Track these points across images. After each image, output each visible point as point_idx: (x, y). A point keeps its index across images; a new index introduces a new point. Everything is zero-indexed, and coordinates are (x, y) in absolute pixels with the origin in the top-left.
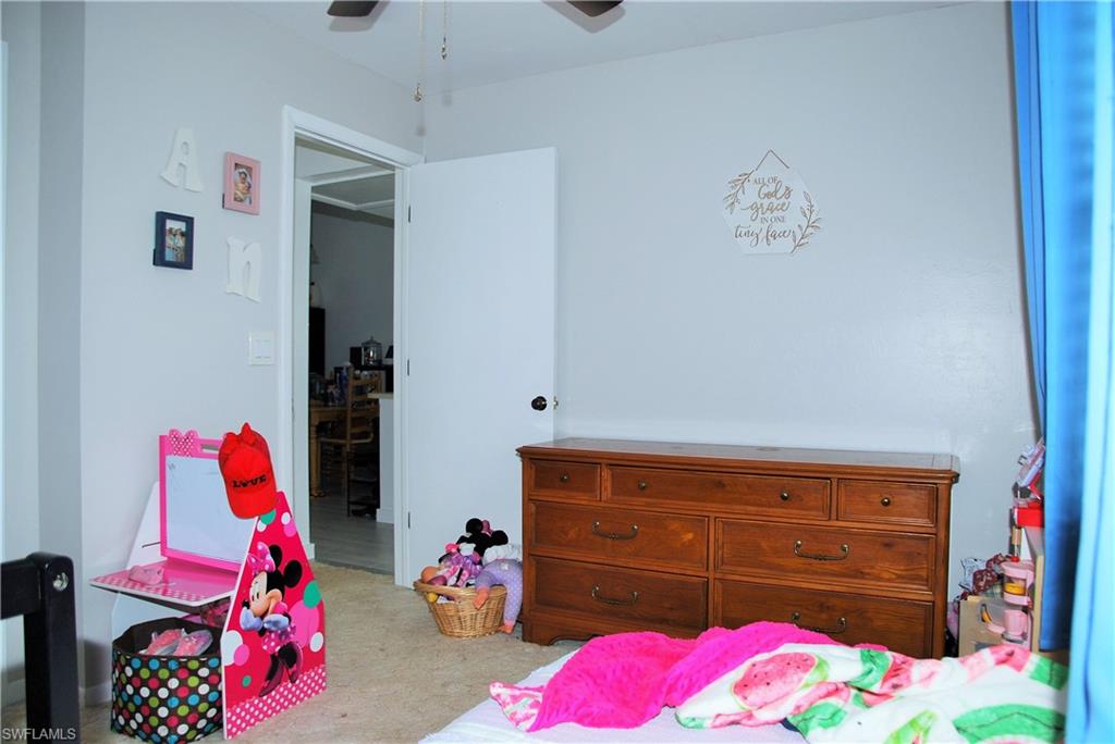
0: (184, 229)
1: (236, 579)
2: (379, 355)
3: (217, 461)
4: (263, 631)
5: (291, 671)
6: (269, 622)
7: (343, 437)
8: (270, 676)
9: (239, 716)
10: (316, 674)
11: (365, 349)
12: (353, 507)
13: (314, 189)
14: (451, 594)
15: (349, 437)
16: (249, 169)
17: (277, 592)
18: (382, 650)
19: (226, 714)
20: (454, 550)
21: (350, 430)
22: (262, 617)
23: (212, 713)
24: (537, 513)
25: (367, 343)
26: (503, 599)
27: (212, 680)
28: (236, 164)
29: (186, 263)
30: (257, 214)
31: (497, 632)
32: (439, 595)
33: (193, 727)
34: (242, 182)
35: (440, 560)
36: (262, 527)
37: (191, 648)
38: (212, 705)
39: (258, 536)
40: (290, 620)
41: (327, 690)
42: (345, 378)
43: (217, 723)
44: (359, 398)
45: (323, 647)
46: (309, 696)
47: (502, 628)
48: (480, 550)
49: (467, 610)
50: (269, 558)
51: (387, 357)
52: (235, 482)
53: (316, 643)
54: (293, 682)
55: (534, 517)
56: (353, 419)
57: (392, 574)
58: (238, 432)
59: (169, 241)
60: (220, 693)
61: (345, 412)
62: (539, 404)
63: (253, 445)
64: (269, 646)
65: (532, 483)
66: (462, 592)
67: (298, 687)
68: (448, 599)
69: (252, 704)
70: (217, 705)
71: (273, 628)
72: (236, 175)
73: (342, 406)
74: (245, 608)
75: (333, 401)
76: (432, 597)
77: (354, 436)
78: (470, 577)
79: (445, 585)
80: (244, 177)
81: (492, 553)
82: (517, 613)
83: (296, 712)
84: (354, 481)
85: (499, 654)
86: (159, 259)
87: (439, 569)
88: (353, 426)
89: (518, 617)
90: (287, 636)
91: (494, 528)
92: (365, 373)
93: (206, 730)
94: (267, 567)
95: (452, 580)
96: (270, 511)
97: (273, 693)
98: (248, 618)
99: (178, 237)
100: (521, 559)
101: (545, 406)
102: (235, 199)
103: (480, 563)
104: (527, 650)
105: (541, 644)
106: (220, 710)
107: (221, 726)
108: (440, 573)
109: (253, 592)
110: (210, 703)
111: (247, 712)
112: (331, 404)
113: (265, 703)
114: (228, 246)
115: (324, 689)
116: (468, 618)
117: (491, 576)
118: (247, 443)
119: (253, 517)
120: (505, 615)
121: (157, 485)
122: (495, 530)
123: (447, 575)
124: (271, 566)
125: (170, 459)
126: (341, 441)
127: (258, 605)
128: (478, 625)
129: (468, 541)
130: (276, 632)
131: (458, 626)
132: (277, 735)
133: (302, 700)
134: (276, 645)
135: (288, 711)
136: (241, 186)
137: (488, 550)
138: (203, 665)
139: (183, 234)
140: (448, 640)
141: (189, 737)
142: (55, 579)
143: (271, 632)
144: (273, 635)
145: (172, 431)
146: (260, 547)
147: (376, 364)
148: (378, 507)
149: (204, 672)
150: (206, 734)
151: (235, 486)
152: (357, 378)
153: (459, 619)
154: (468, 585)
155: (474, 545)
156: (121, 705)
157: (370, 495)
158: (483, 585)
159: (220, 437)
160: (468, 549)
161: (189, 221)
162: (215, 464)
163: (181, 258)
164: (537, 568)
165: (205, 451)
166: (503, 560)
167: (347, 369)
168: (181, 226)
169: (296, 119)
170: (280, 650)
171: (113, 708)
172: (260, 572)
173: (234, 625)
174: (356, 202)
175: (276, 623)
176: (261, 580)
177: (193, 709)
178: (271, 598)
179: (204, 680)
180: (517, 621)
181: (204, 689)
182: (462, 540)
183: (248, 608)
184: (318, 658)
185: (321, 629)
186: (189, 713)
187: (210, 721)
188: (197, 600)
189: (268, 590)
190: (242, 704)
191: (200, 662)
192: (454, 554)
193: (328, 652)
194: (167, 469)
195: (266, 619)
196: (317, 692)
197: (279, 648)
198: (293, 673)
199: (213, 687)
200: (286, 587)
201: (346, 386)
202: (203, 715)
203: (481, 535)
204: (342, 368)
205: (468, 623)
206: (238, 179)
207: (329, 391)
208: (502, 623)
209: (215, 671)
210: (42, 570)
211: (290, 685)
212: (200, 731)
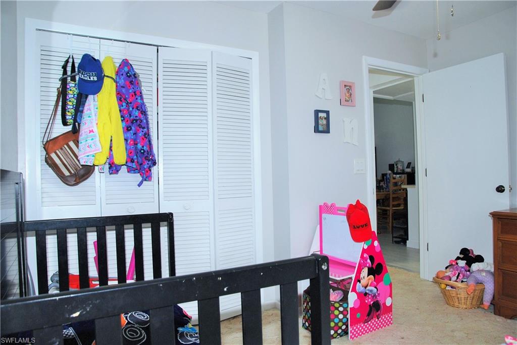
0: (325, 116)
1: (355, 269)
2: (403, 167)
3: (346, 217)
4: (366, 294)
5: (377, 313)
6: (368, 290)
7: (389, 206)
8: (368, 315)
9: (355, 330)
10: (388, 316)
11: (396, 165)
12: (395, 239)
13: (374, 92)
14: (454, 285)
15: (391, 206)
16: (350, 86)
17: (371, 277)
18: (418, 309)
19: (350, 329)
20: (454, 263)
21: (391, 203)
22: (366, 287)
23: (344, 327)
24: (502, 247)
25: (397, 162)
26: (483, 291)
27: (344, 313)
28: (345, 85)
29: (327, 131)
30: (355, 106)
31: (478, 308)
32: (447, 285)
33: (336, 332)
34: (348, 92)
35: (446, 268)
36: (366, 247)
37: (335, 298)
38: (344, 324)
39: (364, 251)
40: (377, 290)
41: (393, 325)
42: (388, 179)
43: (346, 332)
44: (395, 188)
45: (391, 304)
46: (385, 326)
47: (482, 306)
48: (469, 264)
49: (463, 295)
50: (369, 261)
51: (407, 168)
52: (354, 226)
53: (388, 302)
54: (378, 319)
55: (501, 249)
56: (393, 198)
57: (419, 273)
58: (354, 203)
59: (320, 122)
60: (348, 319)
61: (389, 194)
62: (500, 189)
63: (361, 210)
64: (368, 301)
65: (500, 231)
66: (459, 284)
67: (380, 321)
68: (452, 288)
69: (360, 326)
70: (346, 324)
71: (370, 293)
72: (345, 90)
73: (387, 192)
74: (358, 283)
75: (383, 189)
76: (443, 286)
77: (394, 206)
78: (463, 278)
79: (450, 280)
80: (348, 90)
81: (475, 266)
82: (491, 299)
83: (380, 332)
84: (396, 227)
85: (482, 320)
86: (317, 130)
87: (446, 272)
88: (393, 201)
89: (492, 301)
90: (376, 297)
91: (476, 253)
92: (398, 176)
93: (341, 334)
94: (368, 265)
95: (454, 278)
96: (369, 239)
97: (369, 322)
98: (359, 288)
99: (324, 119)
100: (492, 270)
101: (504, 190)
102: (346, 101)
103: (469, 271)
104: (498, 320)
105: (506, 318)
106: (347, 326)
107: (347, 333)
108: (447, 274)
109: (362, 276)
110: (343, 323)
111: (359, 329)
112: (382, 191)
113: (366, 326)
114: (344, 121)
115: (391, 324)
116: (463, 299)
117: (476, 278)
118: (359, 209)
119: (362, 242)
120: (484, 299)
121: (319, 226)
122: (476, 254)
123: (451, 276)
124: (369, 265)
125: (324, 215)
126: (388, 208)
127: (364, 281)
128: (468, 303)
129: (462, 259)
130: (371, 295)
131: (457, 302)
132: (372, 342)
133: (382, 328)
134: (371, 301)
135: (376, 332)
136: (347, 94)
137: (473, 265)
138: (341, 306)
139: (325, 119)
140: (451, 308)
141: (334, 336)
142: (322, 265)
143: (369, 295)
144: (370, 296)
145: (325, 204)
146: (365, 256)
147: (401, 171)
148: (408, 240)
149: (341, 309)
150: (341, 336)
151: (354, 228)
152: (394, 178)
153: (458, 298)
154: (462, 282)
155: (466, 262)
156: (307, 318)
157: (403, 234)
158: (471, 282)
159: (346, 206)
160: (462, 263)
161: (327, 112)
162: (345, 218)
163: (325, 129)
164: (503, 276)
165: (339, 212)
166: (483, 271)
167: (390, 174)
168: (324, 115)
169: (368, 61)
170: (373, 303)
171: (303, 318)
172: (365, 267)
173: (354, 290)
174: (393, 95)
175: (371, 291)
176: (365, 272)
177: (336, 324)
178: (369, 279)
179: (341, 312)
180: (491, 303)
181: (341, 316)
182: (458, 258)
183: (360, 283)
184: (389, 309)
185: (391, 296)
186: (335, 326)
187: (343, 330)
188: (339, 277)
189: (368, 276)
190: (356, 325)
191: (340, 304)
192: (454, 265)
193: (393, 306)
194: (323, 220)
195: (367, 288)
196: (388, 325)
197: (372, 302)
198: (378, 314)
199: (345, 316)
200: (376, 275)
201: (389, 182)
202: (340, 328)
203: (469, 257)
204: (387, 174)
205: (463, 301)
206: (346, 92)
207: (381, 185)
208: (482, 303)
209: (345, 309)
210: (318, 261)
211: (377, 320)
212: (339, 334)
